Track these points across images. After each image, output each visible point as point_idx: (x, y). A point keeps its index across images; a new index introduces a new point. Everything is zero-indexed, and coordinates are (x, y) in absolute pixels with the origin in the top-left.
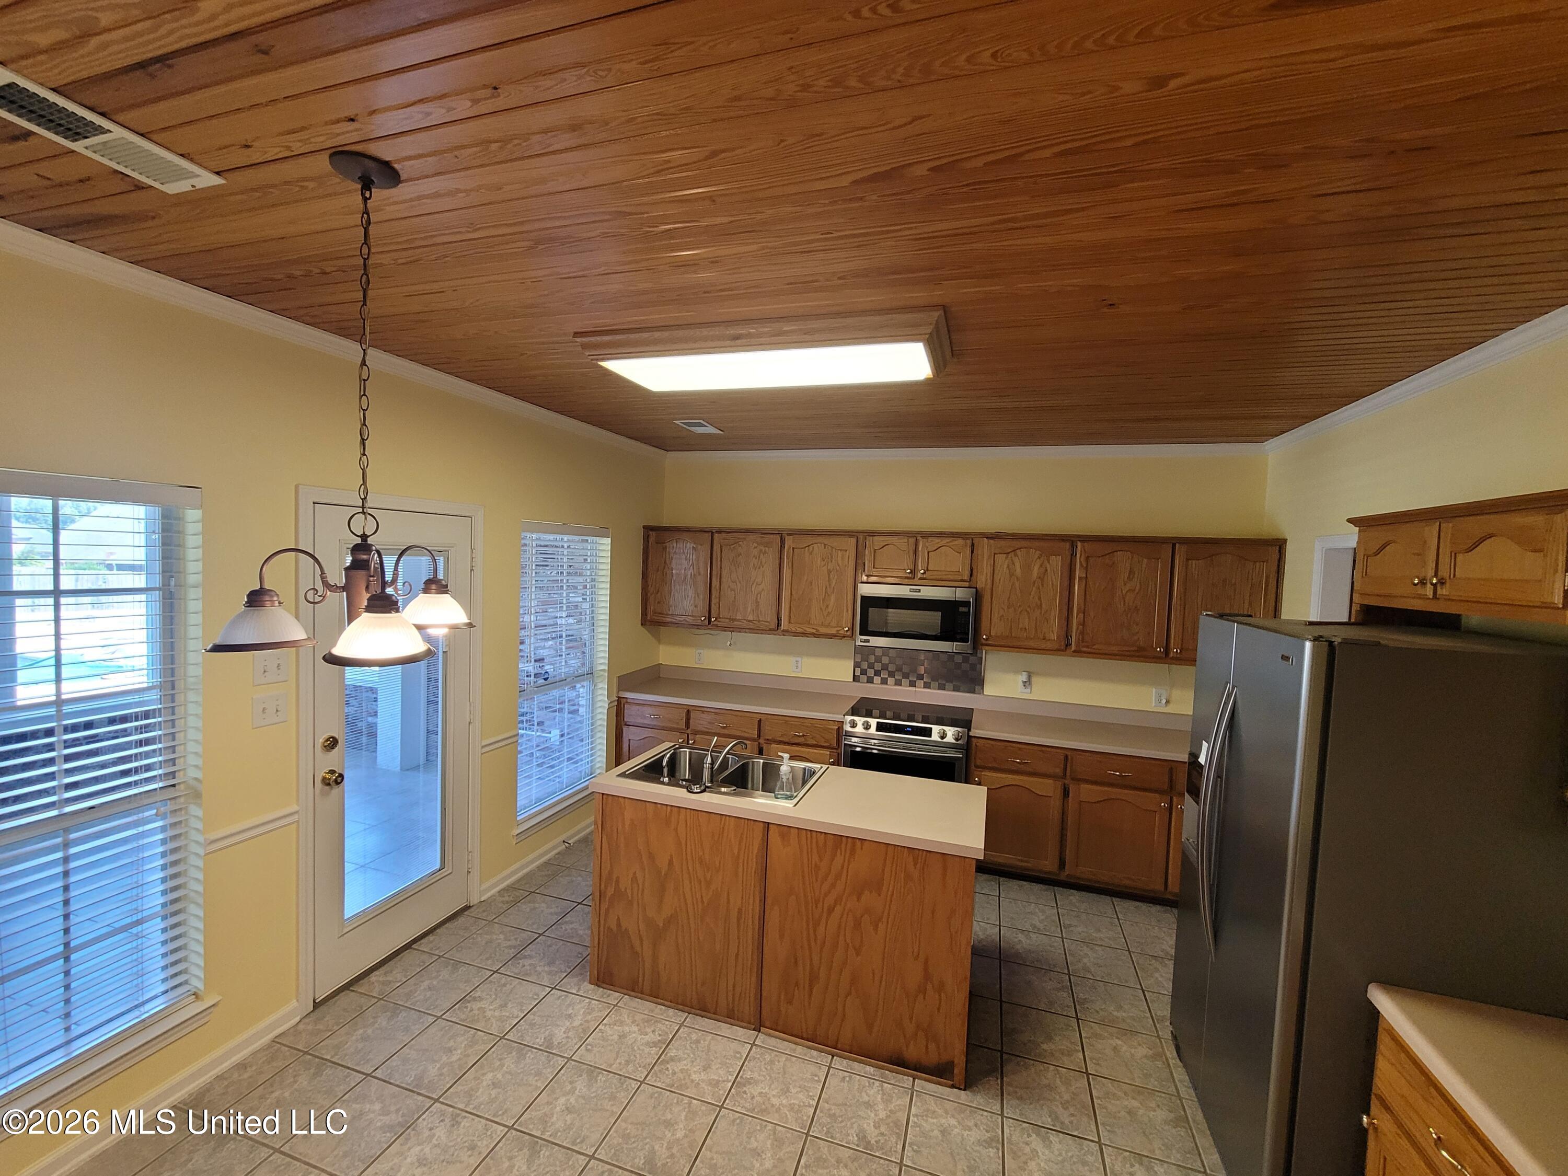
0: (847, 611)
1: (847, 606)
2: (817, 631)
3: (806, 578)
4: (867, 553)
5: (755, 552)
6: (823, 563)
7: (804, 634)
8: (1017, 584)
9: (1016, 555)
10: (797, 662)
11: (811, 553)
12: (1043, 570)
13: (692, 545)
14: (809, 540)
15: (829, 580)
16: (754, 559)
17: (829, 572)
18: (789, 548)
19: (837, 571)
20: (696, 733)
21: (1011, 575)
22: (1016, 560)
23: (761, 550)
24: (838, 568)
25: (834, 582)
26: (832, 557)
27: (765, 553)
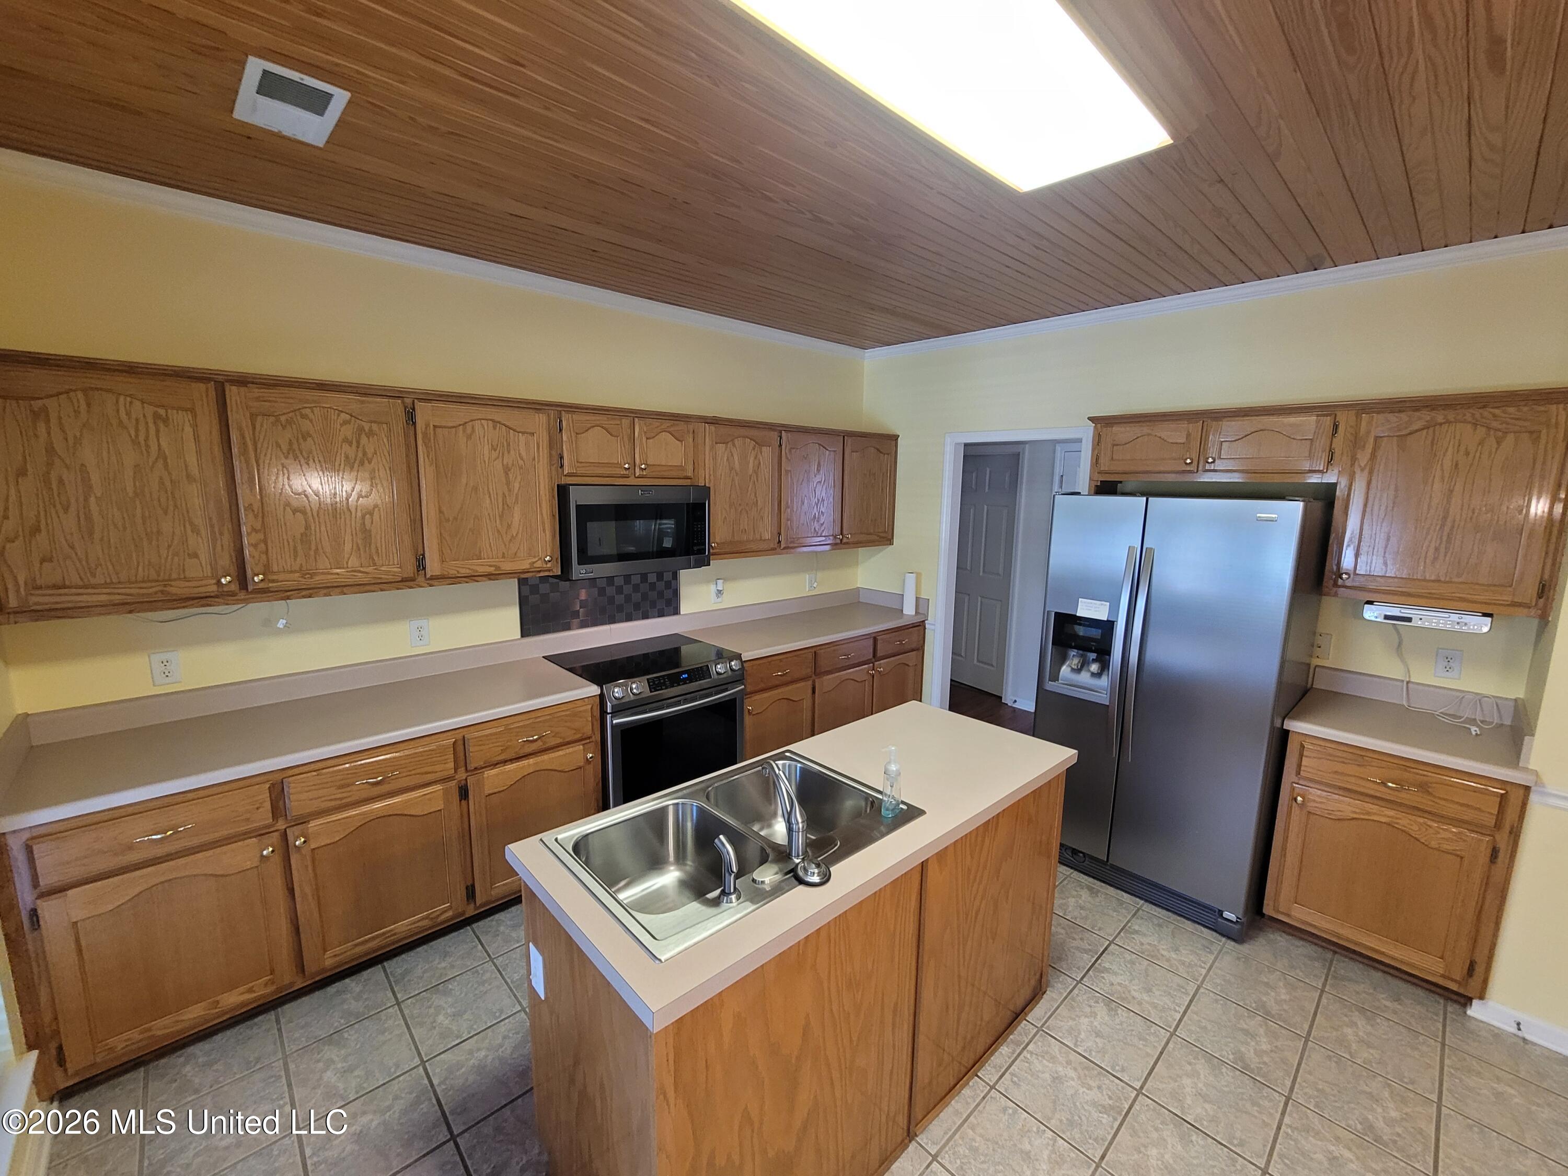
0: (544, 530)
1: (543, 523)
2: (498, 568)
3: (464, 481)
4: (565, 438)
5: (348, 431)
6: (494, 454)
7: (472, 578)
8: (736, 479)
9: (734, 445)
10: (420, 629)
11: (469, 437)
12: (756, 462)
13: (149, 410)
14: (461, 413)
15: (508, 483)
16: (346, 447)
17: (507, 470)
18: (427, 426)
19: (521, 468)
20: (302, 821)
21: (731, 469)
22: (734, 450)
23: (361, 430)
24: (521, 462)
25: (517, 485)
26: (509, 445)
27: (371, 434)
